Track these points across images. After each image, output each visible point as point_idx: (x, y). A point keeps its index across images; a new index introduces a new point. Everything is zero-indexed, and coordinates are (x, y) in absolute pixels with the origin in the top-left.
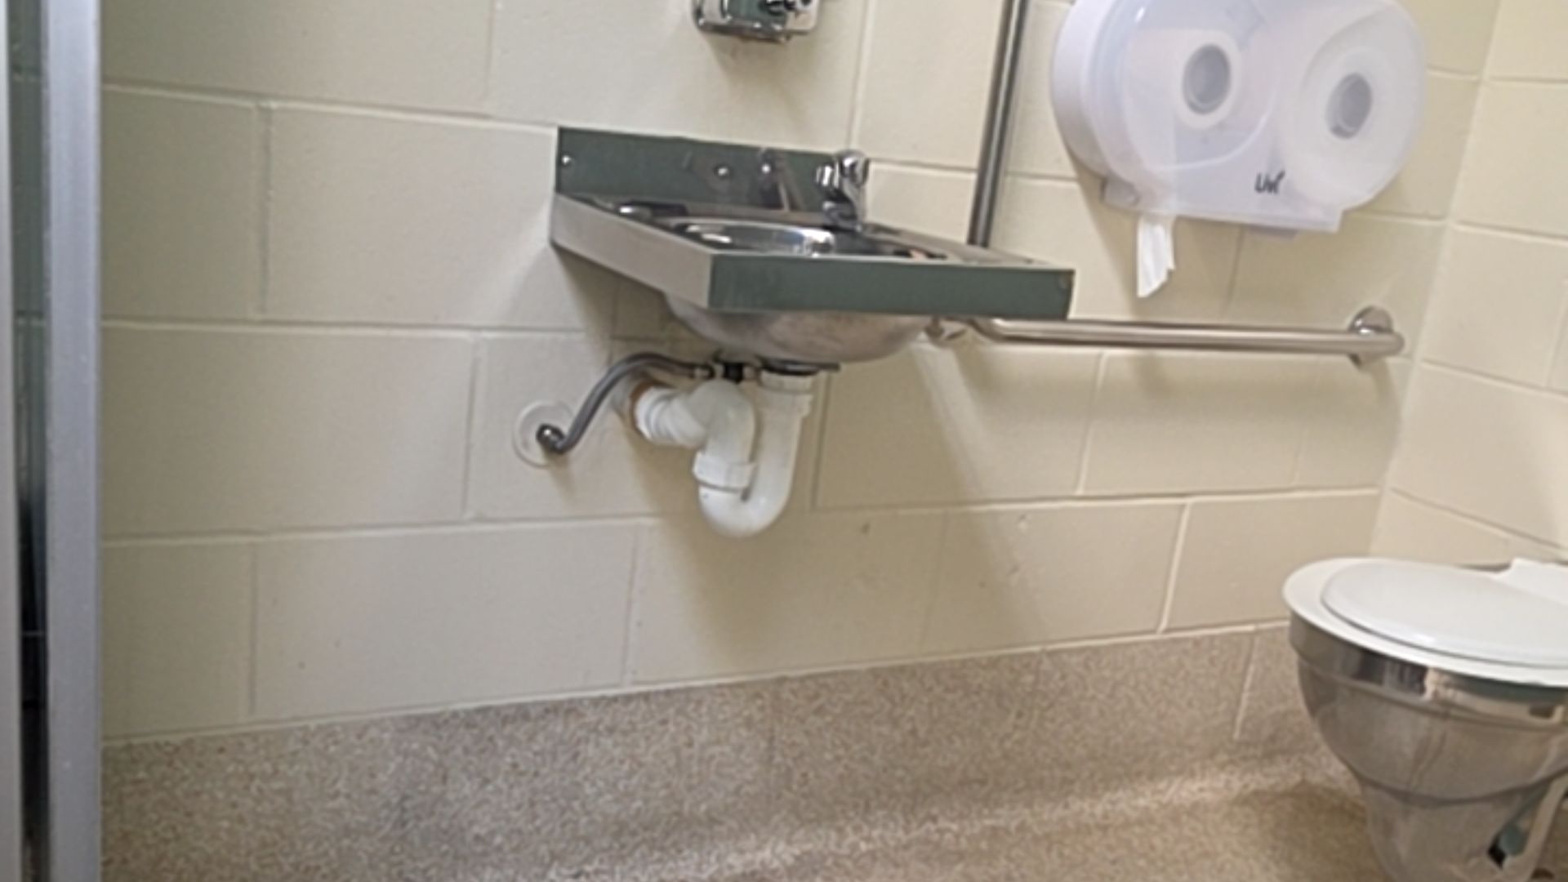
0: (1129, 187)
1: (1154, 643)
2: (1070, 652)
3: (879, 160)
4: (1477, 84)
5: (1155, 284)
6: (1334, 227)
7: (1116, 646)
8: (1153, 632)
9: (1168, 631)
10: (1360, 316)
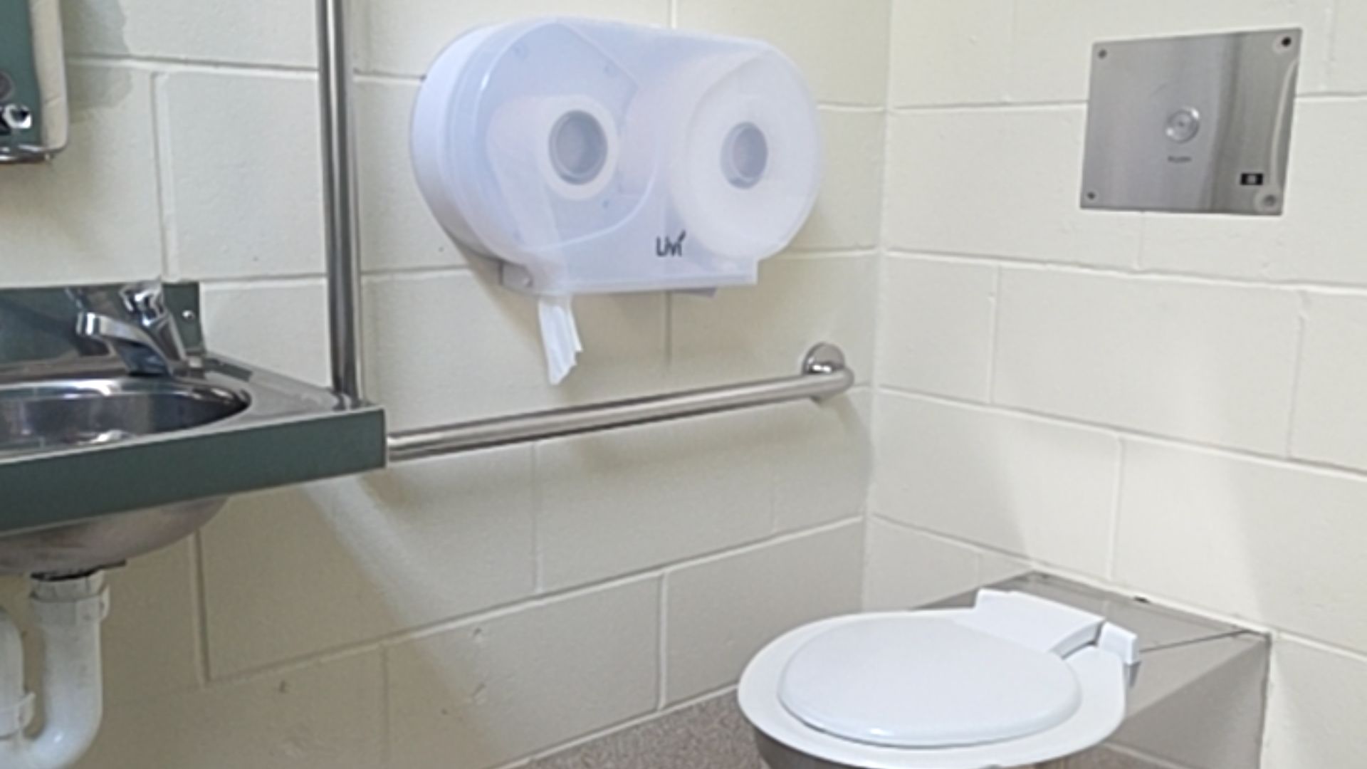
0: (521, 269)
1: (657, 721)
2: (561, 754)
3: (207, 281)
4: (884, 113)
5: (565, 370)
6: (753, 279)
7: (615, 735)
8: (654, 710)
9: (668, 706)
10: (810, 354)
